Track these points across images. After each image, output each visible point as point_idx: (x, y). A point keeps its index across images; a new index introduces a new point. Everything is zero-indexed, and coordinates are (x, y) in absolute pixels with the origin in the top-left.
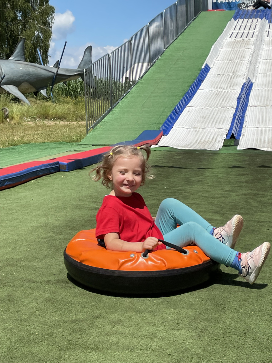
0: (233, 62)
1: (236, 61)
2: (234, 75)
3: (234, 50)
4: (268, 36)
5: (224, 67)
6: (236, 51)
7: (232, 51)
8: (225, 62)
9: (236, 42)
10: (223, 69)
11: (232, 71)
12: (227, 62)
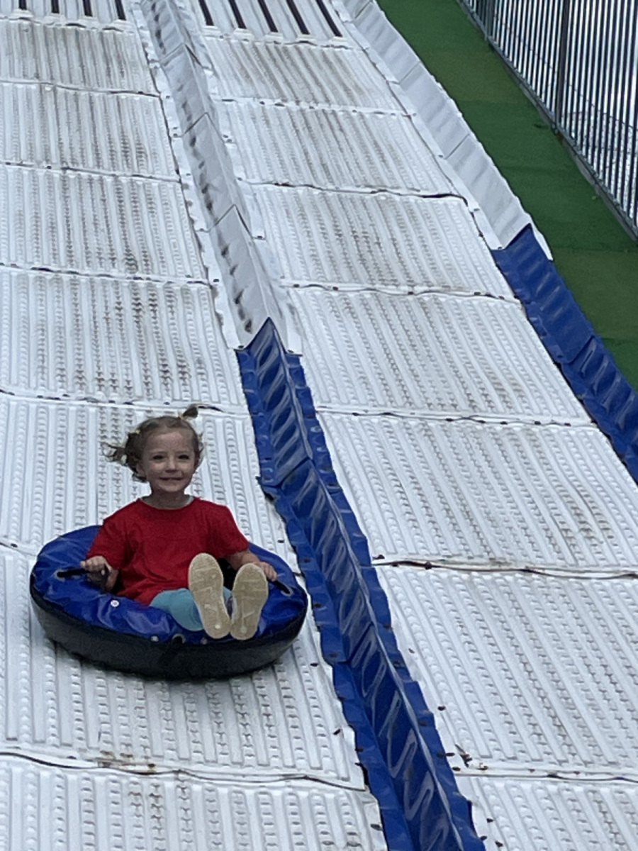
0: (91, 180)
1: (109, 180)
2: (141, 284)
3: (54, 90)
4: (209, 21)
5: (52, 216)
6: (71, 103)
7: (49, 100)
8: (41, 173)
9: (40, 35)
10: (53, 228)
11: (120, 252)
12: (50, 178)
